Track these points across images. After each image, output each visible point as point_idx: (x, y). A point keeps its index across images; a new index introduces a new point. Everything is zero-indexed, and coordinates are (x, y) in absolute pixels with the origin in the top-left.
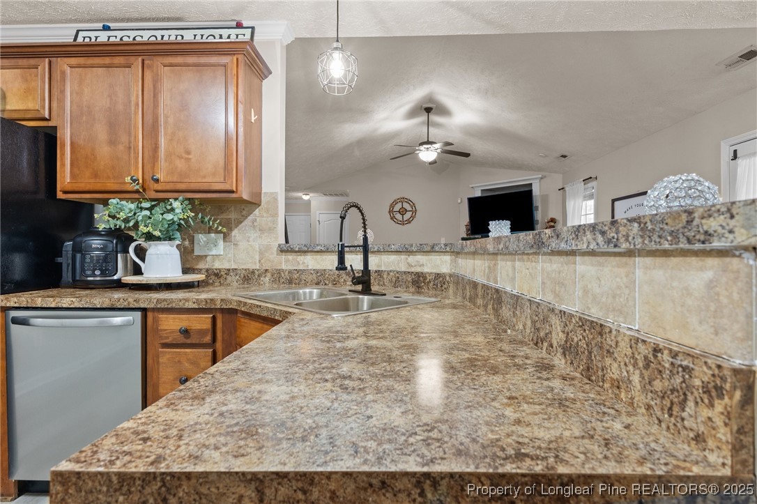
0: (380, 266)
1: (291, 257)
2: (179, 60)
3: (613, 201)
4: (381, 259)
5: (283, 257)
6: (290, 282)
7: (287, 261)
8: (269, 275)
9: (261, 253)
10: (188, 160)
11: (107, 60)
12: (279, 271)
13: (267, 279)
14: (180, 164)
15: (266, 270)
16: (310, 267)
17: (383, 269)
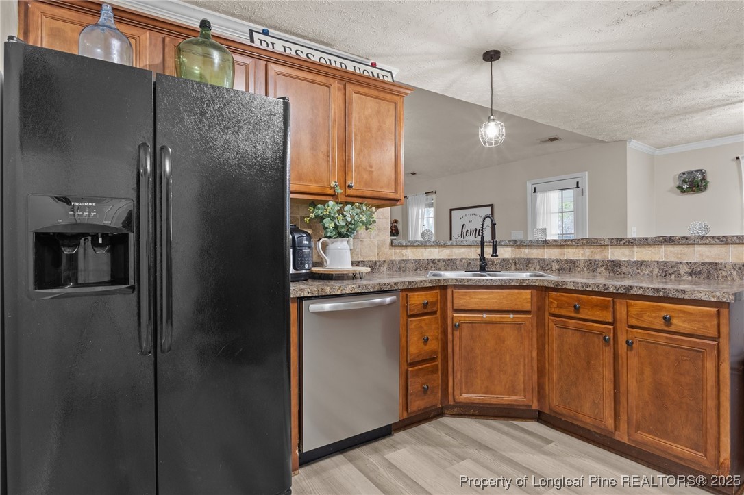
0: (452, 256)
1: (398, 250)
2: (365, 90)
3: (451, 210)
4: (452, 251)
5: (393, 251)
6: (400, 269)
7: (396, 254)
8: (386, 264)
9: (379, 248)
10: (371, 172)
11: (310, 76)
12: (393, 262)
13: (384, 269)
14: (366, 176)
15: (384, 261)
16: (410, 258)
17: (454, 257)
